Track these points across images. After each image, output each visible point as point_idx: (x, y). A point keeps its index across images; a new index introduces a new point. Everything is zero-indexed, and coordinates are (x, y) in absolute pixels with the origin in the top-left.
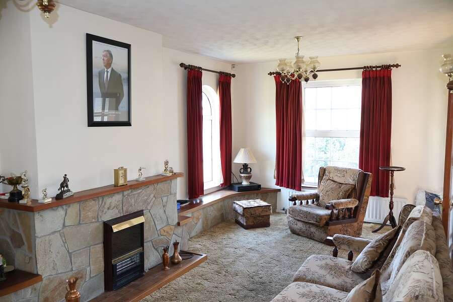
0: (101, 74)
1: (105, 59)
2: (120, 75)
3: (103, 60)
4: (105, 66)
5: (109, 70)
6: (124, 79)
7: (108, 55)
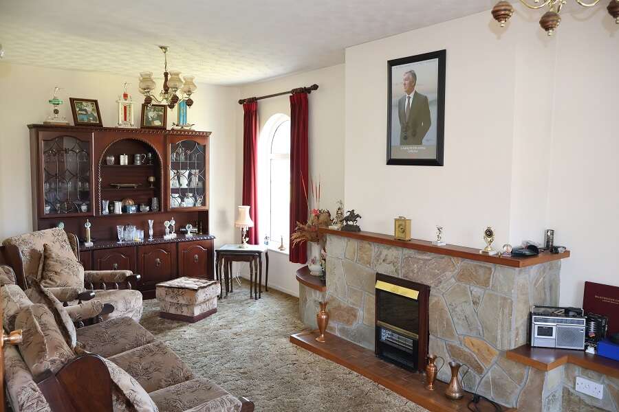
0: (401, 103)
1: (407, 82)
2: (426, 97)
3: (405, 84)
4: (406, 91)
5: (412, 95)
6: (432, 102)
7: (411, 77)
